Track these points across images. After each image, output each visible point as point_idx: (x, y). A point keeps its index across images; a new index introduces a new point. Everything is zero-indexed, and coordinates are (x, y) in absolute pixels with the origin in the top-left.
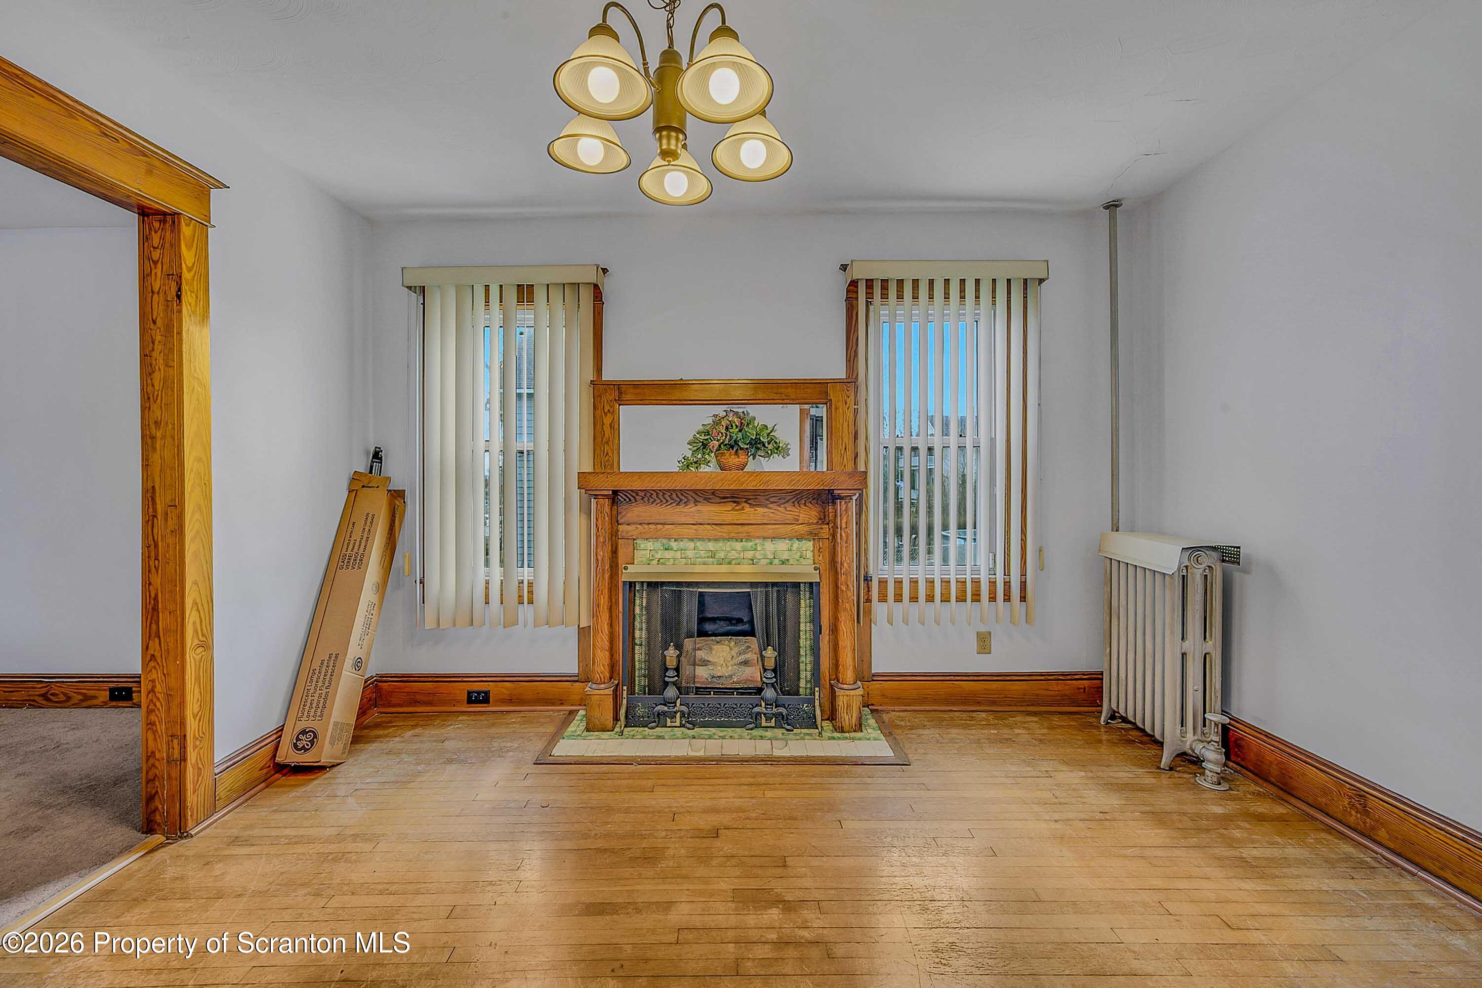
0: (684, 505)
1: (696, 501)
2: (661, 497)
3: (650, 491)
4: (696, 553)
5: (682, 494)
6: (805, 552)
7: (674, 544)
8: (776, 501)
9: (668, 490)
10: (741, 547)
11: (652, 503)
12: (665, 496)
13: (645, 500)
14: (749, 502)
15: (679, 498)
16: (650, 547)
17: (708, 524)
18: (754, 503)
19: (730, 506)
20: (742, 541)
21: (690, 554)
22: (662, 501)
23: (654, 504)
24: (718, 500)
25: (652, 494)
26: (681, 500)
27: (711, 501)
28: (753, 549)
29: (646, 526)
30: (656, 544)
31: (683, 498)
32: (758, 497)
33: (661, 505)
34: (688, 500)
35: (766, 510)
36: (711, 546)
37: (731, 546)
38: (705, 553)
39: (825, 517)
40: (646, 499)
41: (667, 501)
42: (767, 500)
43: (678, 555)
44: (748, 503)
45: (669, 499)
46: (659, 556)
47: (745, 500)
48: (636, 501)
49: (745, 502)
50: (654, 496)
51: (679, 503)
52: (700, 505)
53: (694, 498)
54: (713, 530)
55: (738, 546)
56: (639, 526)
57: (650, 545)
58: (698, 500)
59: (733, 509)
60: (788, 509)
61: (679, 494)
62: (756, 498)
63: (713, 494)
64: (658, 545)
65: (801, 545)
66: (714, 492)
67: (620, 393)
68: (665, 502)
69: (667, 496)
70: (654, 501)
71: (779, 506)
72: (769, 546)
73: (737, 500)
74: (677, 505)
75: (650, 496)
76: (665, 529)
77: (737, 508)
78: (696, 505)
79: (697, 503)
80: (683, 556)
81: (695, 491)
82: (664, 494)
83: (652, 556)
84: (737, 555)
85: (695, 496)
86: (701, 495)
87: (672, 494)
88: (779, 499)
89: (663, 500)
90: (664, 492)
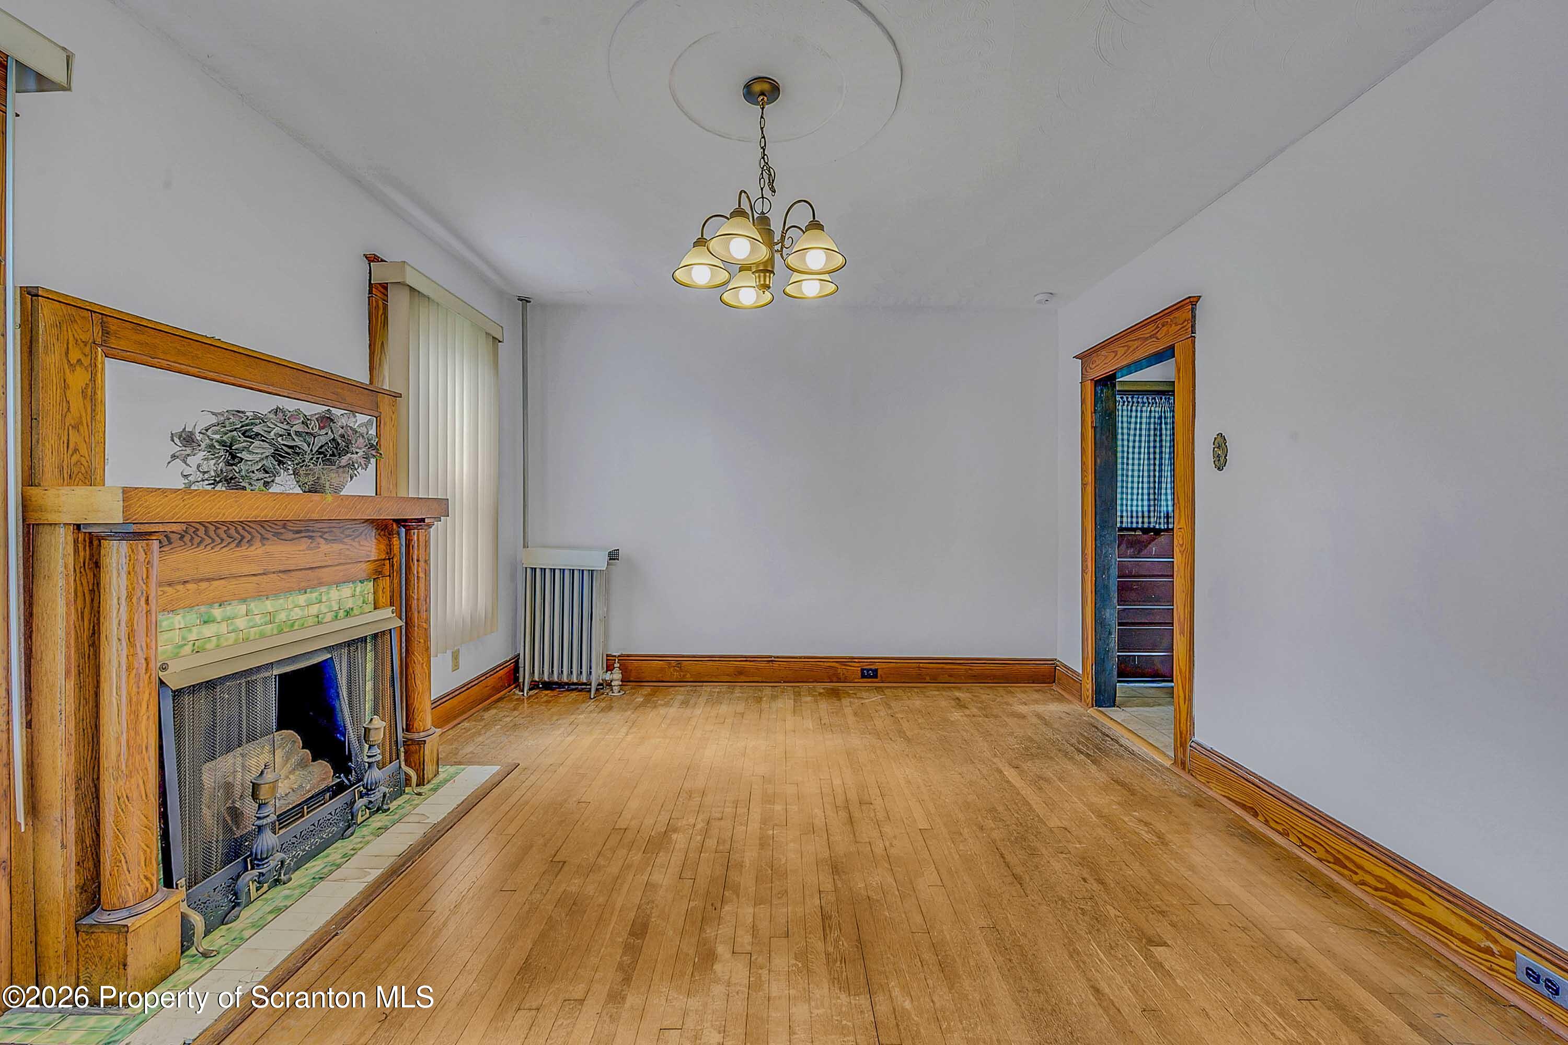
0: (247, 545)
1: (263, 538)
2: (212, 533)
3: (193, 524)
4: (250, 621)
5: (244, 528)
6: (367, 595)
7: (217, 612)
8: (351, 534)
9: (223, 523)
10: (305, 601)
11: (199, 544)
12: (219, 531)
13: (185, 539)
14: (324, 537)
15: (239, 533)
16: (180, 623)
17: (274, 573)
18: (330, 538)
19: (304, 544)
20: (306, 593)
21: (241, 623)
22: (213, 541)
23: (202, 547)
24: (291, 535)
25: (198, 530)
26: (243, 537)
27: (283, 537)
28: (318, 601)
29: (180, 587)
30: (188, 617)
31: (246, 534)
32: (333, 529)
33: (212, 548)
34: (253, 537)
35: (341, 546)
36: (269, 605)
37: (293, 602)
38: (260, 619)
39: (391, 552)
40: (187, 538)
41: (222, 540)
42: (342, 533)
43: (223, 628)
44: (325, 539)
45: (224, 536)
46: (193, 636)
47: (320, 534)
48: (170, 543)
49: (321, 537)
50: (201, 532)
51: (240, 542)
52: (269, 545)
53: (261, 534)
54: (279, 580)
55: (302, 599)
56: (167, 589)
57: (178, 620)
58: (266, 536)
59: (309, 548)
60: (362, 543)
61: (240, 528)
62: (332, 531)
63: (284, 527)
64: (192, 617)
65: (363, 588)
66: (285, 524)
67: (106, 332)
68: (220, 541)
69: (221, 532)
70: (201, 542)
71: (353, 540)
72: (334, 594)
73: (311, 534)
74: (237, 546)
75: (194, 532)
76: (211, 588)
77: (312, 546)
78: (264, 545)
79: (265, 542)
80: (230, 628)
81: (261, 523)
82: (217, 528)
83: (183, 639)
84: (300, 613)
85: (263, 531)
86: (269, 528)
87: (229, 529)
88: (353, 531)
89: (217, 538)
90: (217, 525)
